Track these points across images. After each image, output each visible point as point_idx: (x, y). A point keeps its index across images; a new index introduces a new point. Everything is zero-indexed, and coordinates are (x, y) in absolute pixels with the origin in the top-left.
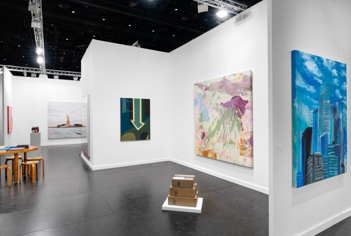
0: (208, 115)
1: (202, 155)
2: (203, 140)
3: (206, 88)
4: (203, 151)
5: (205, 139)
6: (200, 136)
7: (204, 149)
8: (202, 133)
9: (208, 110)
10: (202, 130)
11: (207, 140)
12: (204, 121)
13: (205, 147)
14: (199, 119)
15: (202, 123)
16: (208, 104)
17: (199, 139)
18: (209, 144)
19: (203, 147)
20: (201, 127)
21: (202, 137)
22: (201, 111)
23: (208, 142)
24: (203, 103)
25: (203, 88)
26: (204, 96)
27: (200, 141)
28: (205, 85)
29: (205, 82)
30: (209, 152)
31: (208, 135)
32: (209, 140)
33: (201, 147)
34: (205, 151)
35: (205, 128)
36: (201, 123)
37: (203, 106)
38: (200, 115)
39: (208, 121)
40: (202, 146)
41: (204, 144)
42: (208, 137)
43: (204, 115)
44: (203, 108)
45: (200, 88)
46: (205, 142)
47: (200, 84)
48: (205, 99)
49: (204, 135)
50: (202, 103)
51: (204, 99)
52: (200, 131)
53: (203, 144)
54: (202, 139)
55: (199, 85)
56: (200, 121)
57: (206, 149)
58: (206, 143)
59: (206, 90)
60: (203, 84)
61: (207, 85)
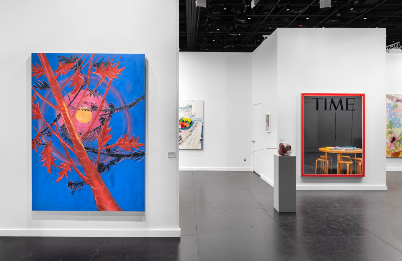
0: (400, 123)
1: (391, 157)
2: (393, 144)
3: (398, 100)
4: (392, 153)
5: (395, 143)
6: (388, 141)
7: (393, 151)
8: (391, 138)
9: (400, 118)
10: (392, 135)
11: (399, 143)
12: (395, 127)
13: (395, 149)
14: (387, 126)
15: (392, 129)
16: (400, 114)
17: (387, 143)
18: (400, 147)
19: (393, 150)
20: (390, 133)
21: (391, 141)
22: (390, 118)
23: (399, 145)
24: (394, 112)
25: (393, 99)
26: (395, 107)
27: (389, 144)
28: (396, 97)
29: (396, 95)
30: (401, 153)
31: (399, 138)
32: (400, 143)
33: (389, 150)
34: (395, 152)
35: (396, 134)
36: (390, 129)
37: (394, 115)
38: (389, 122)
39: (400, 128)
40: (391, 149)
41: (394, 147)
42: (399, 141)
43: (394, 122)
44: (393, 117)
45: (390, 99)
46: (395, 145)
47: (390, 95)
48: (396, 109)
49: (394, 139)
50: (392, 112)
51: (394, 109)
52: (389, 136)
53: (392, 147)
54: (392, 142)
55: (389, 97)
56: (390, 128)
57: (396, 151)
58: (397, 145)
59: (397, 102)
60: (393, 96)
61: (398, 97)
